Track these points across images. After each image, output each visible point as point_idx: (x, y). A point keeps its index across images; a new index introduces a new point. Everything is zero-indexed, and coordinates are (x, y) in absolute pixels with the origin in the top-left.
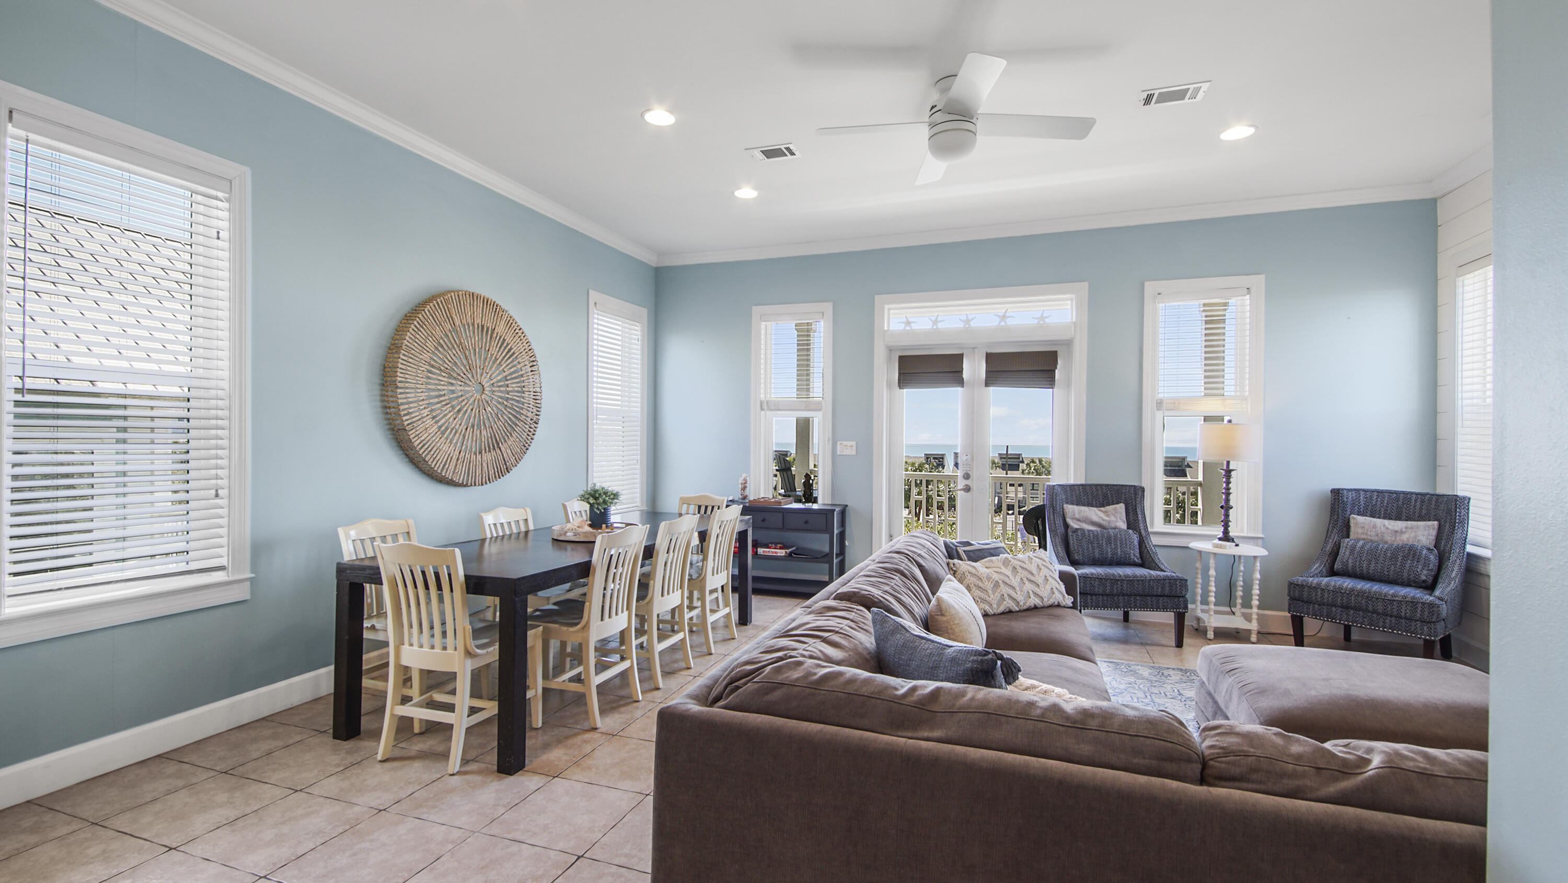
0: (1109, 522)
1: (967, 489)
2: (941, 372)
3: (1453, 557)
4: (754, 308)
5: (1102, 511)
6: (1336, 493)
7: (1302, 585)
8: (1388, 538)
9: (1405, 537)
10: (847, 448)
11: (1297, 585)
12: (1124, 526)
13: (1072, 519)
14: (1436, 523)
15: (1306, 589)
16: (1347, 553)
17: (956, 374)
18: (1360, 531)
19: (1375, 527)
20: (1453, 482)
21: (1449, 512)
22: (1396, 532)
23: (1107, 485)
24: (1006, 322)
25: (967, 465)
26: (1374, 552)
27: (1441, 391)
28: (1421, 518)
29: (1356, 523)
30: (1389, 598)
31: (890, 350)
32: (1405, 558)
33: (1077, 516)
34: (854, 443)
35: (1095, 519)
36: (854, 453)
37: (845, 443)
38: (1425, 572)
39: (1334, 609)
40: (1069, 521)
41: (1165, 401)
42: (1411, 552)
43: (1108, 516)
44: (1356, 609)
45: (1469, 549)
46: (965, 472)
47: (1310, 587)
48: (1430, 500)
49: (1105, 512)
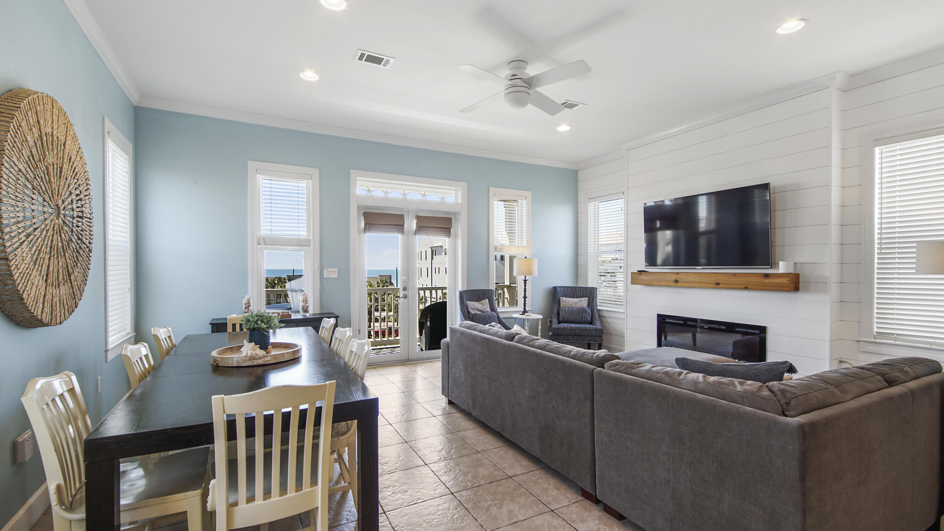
0: (485, 308)
1: (405, 297)
2: (392, 225)
3: (595, 311)
4: (250, 163)
5: (480, 303)
6: (555, 288)
7: (559, 329)
8: (573, 306)
9: (579, 305)
10: (331, 273)
11: (557, 329)
12: (489, 310)
13: (471, 309)
14: (587, 298)
15: (560, 330)
16: (564, 313)
17: (400, 227)
18: (564, 303)
19: (569, 301)
20: (587, 282)
21: (591, 293)
22: (576, 303)
23: (478, 290)
24: (425, 198)
25: (405, 282)
26: (572, 311)
27: (580, 247)
28: (581, 297)
29: (563, 300)
30: (588, 329)
31: (359, 207)
32: (582, 312)
33: (472, 307)
34: (336, 270)
35: (480, 308)
36: (336, 276)
37: (330, 270)
38: (589, 317)
39: (569, 337)
40: (469, 310)
41: (498, 247)
42: (582, 310)
43: (483, 306)
44: (577, 335)
45: (599, 308)
46: (404, 286)
47: (561, 329)
48: (583, 289)
49: (482, 304)
